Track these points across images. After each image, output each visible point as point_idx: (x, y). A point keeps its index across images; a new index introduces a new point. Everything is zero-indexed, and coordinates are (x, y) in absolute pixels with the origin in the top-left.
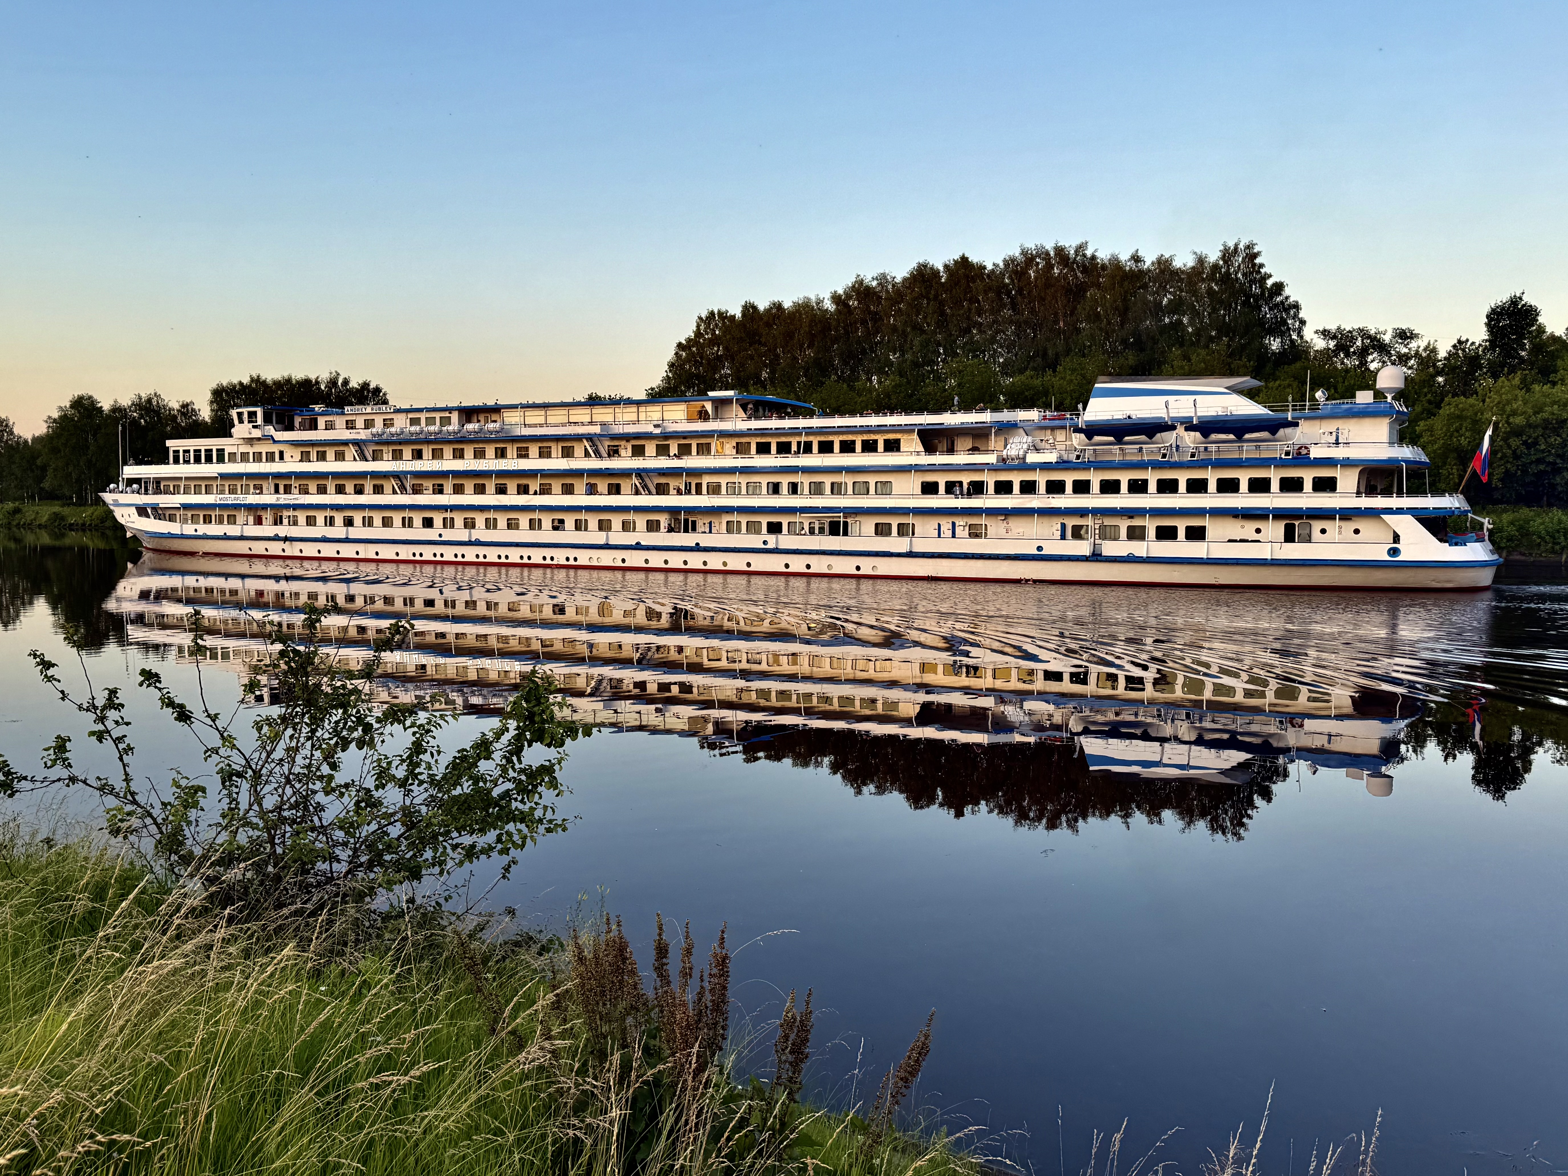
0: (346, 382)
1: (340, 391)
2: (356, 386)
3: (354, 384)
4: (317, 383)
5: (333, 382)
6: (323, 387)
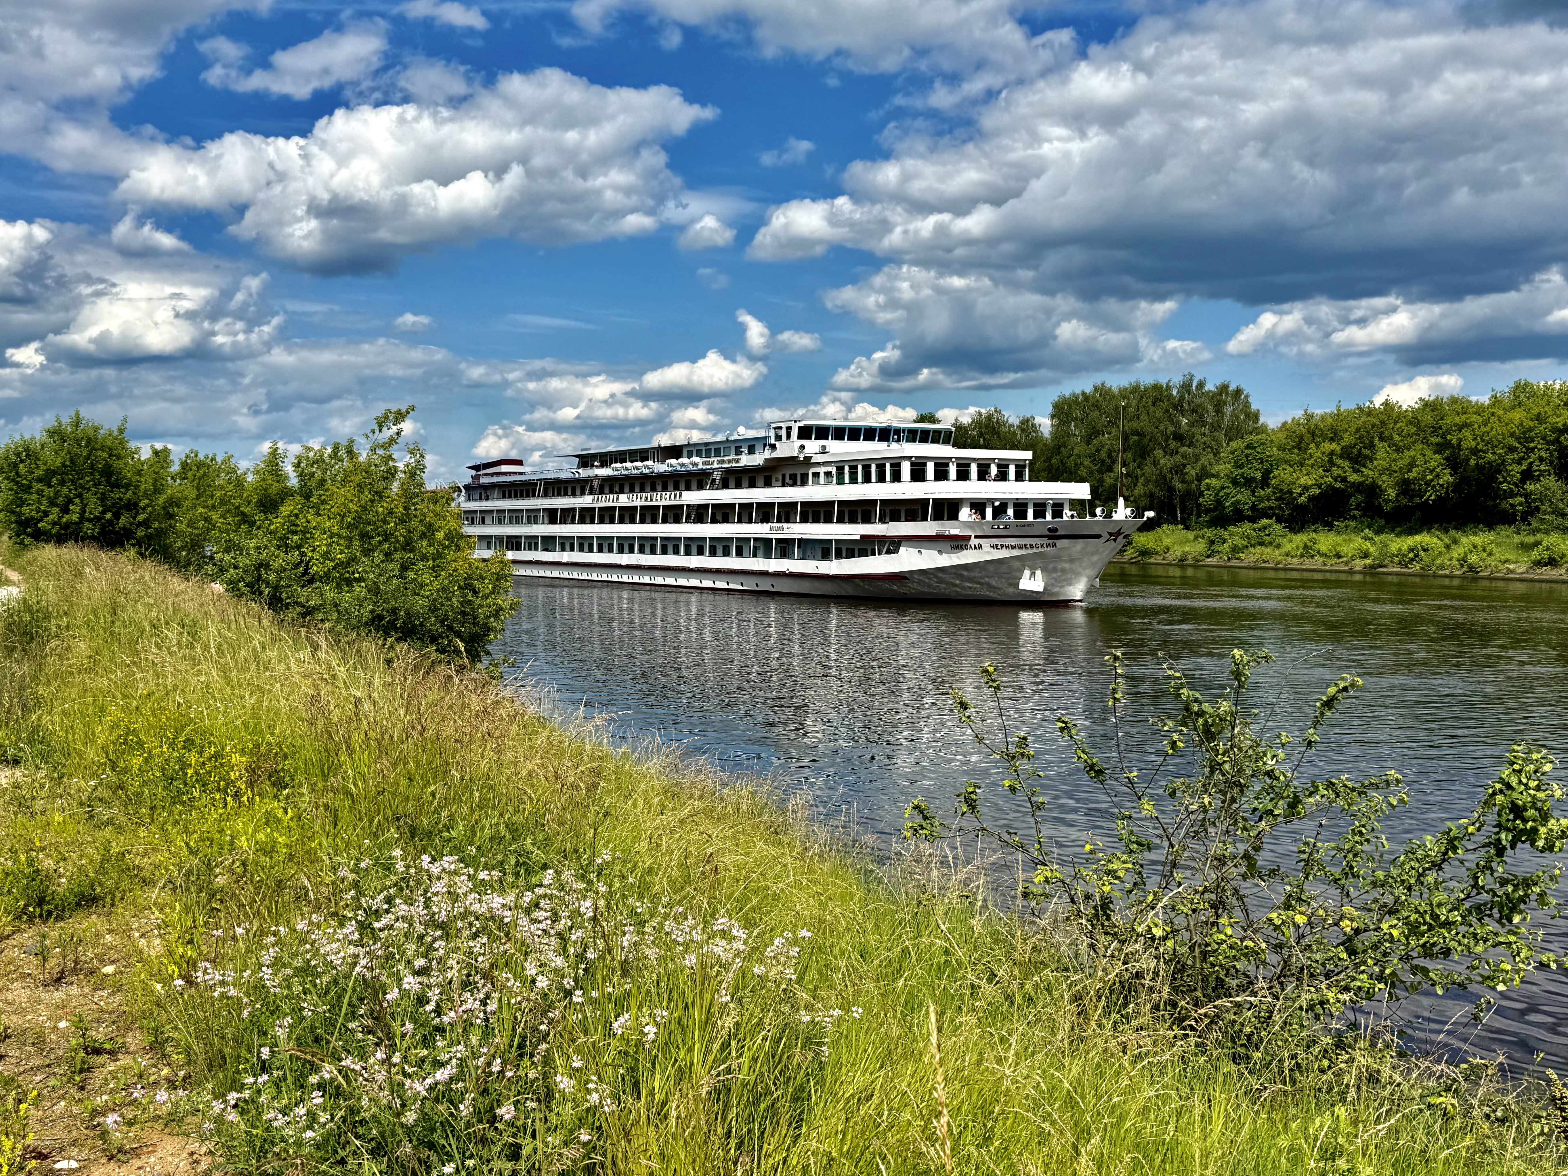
0: (1201, 385)
1: (1195, 396)
2: (1213, 389)
3: (1210, 387)
4: (1168, 387)
5: (1186, 387)
6: (1174, 393)
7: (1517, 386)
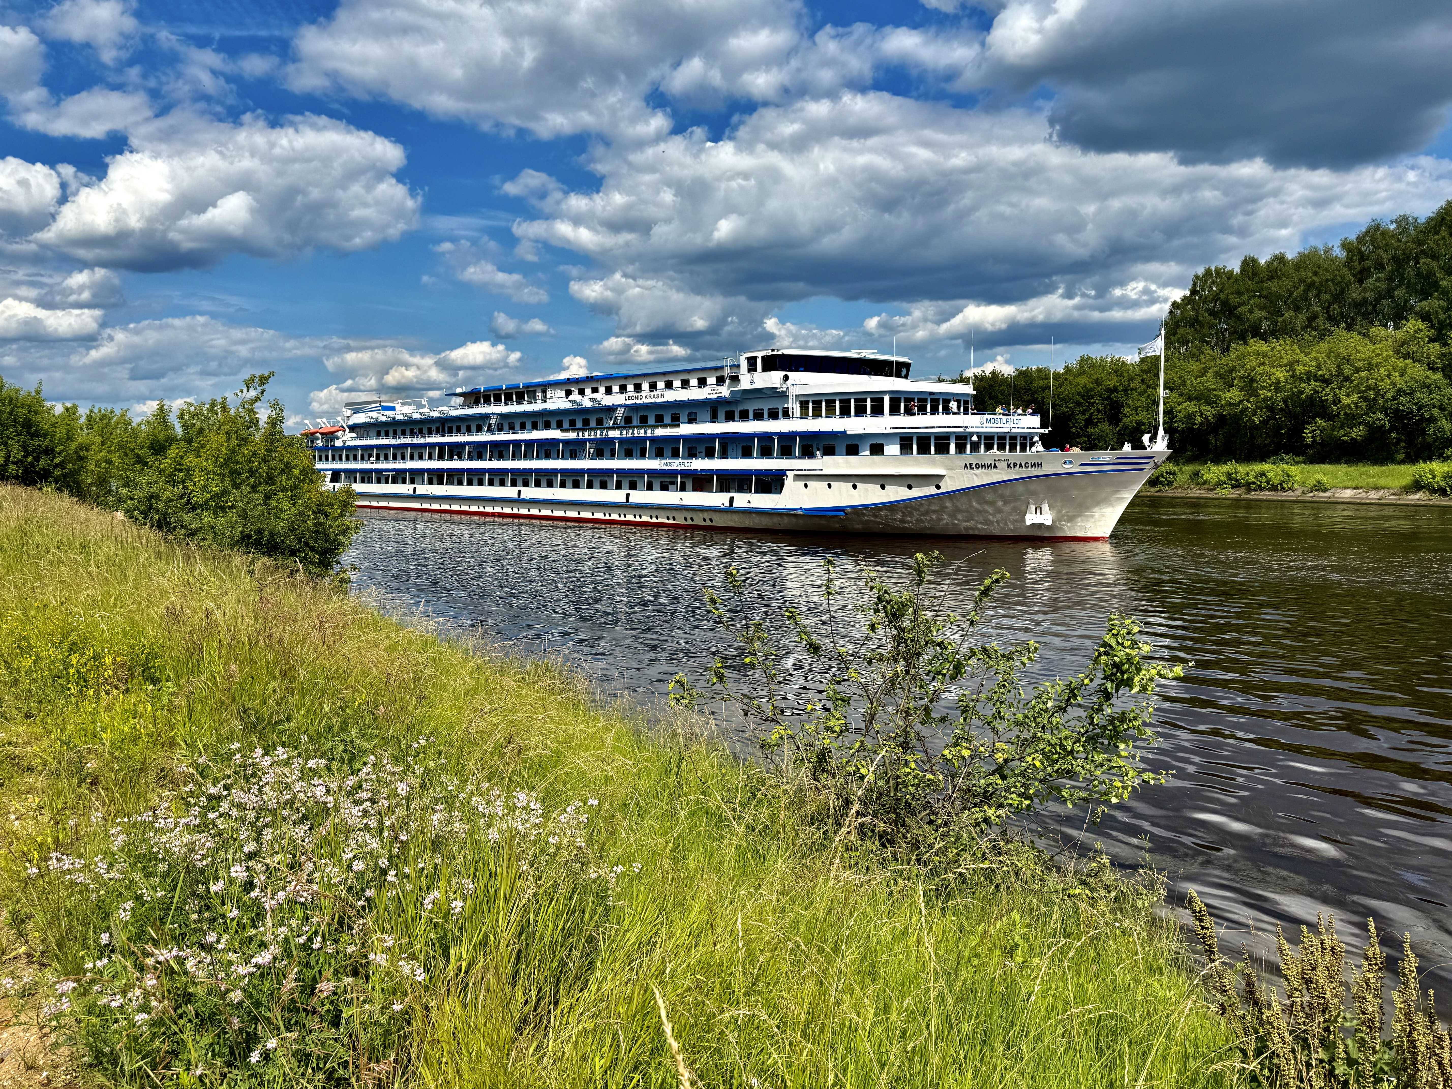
7: (1082, 360)
